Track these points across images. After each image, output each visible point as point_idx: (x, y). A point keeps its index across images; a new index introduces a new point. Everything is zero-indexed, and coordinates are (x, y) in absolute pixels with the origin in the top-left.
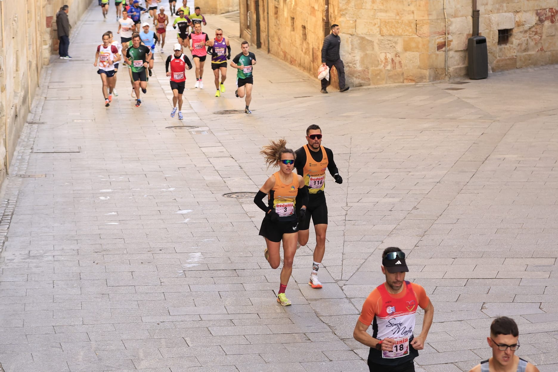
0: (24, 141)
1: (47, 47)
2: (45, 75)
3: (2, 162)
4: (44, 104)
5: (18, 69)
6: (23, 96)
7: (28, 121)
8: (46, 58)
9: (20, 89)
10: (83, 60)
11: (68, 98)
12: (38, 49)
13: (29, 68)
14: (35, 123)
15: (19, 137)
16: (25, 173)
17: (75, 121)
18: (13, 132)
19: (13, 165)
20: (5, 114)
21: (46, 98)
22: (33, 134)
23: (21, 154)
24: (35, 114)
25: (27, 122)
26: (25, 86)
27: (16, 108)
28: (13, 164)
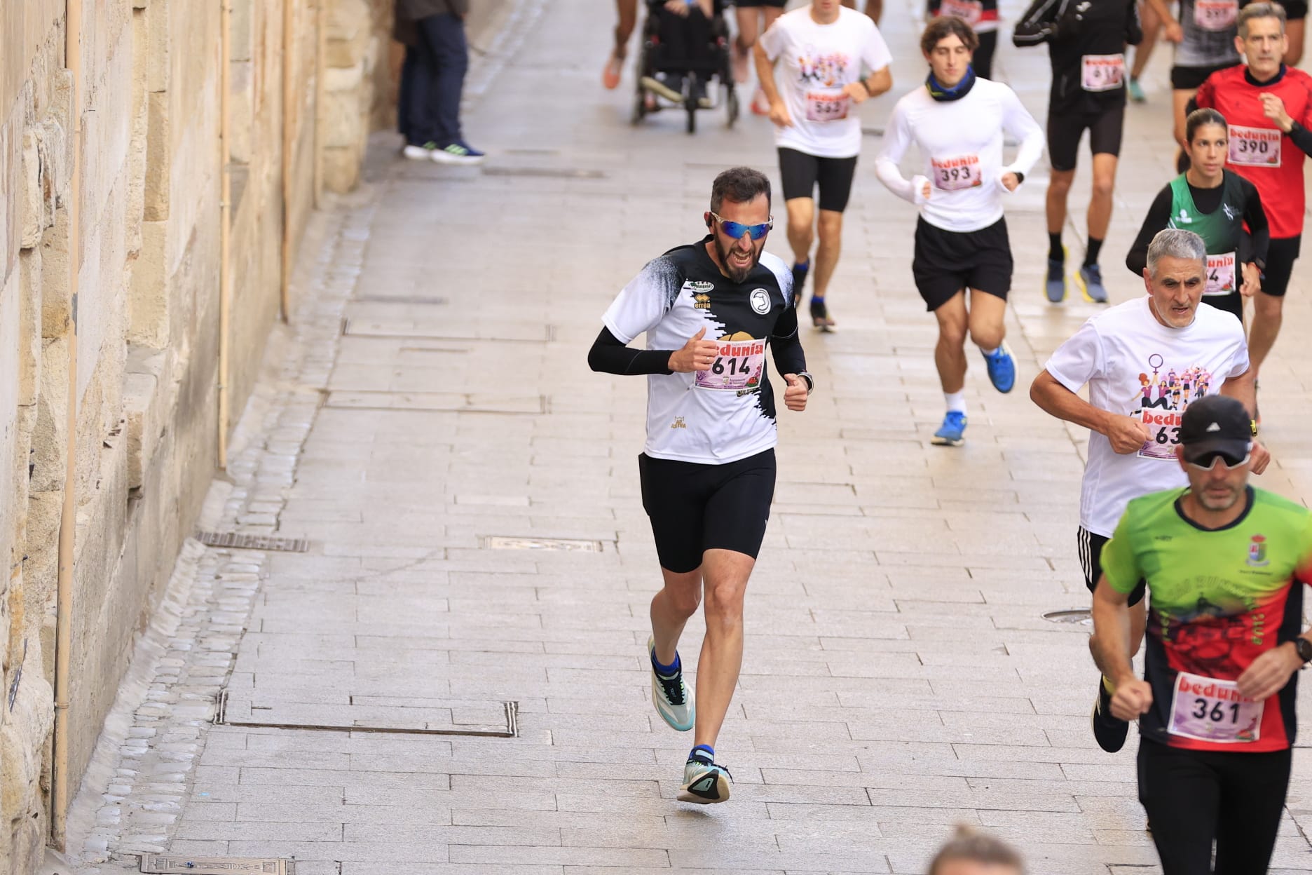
0: (172, 650)
1: (352, 77)
2: (329, 250)
3: (27, 769)
4: (311, 430)
5: (160, 206)
6: (180, 374)
7: (209, 527)
8: (345, 148)
9: (164, 332)
10: (568, 175)
11: (461, 403)
12: (292, 86)
13: (227, 202)
14: (249, 544)
15: (143, 627)
16: (168, 845)
17: (497, 544)
18: (110, 592)
19: (93, 794)
20: (63, 474)
21: (325, 393)
22: (235, 612)
23: (152, 732)
24: (254, 490)
25: (199, 536)
26: (201, 314)
27: (134, 444)
28: (100, 788)
